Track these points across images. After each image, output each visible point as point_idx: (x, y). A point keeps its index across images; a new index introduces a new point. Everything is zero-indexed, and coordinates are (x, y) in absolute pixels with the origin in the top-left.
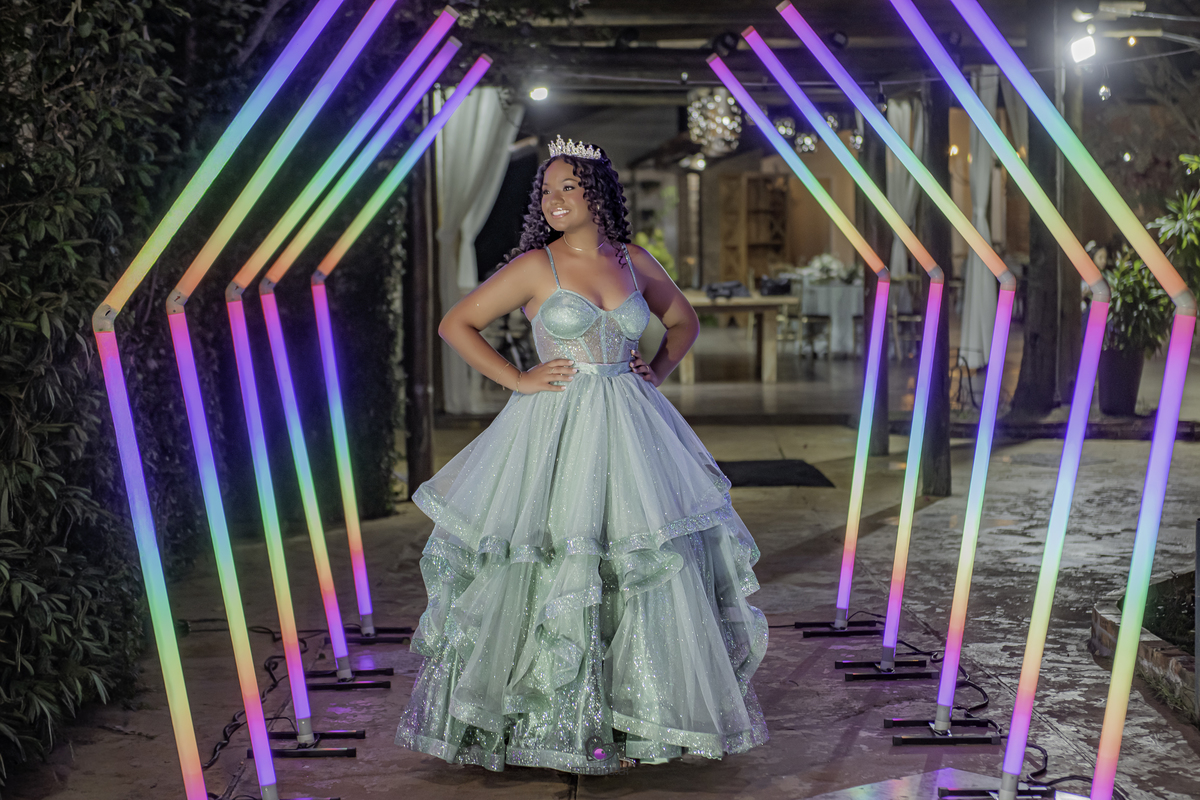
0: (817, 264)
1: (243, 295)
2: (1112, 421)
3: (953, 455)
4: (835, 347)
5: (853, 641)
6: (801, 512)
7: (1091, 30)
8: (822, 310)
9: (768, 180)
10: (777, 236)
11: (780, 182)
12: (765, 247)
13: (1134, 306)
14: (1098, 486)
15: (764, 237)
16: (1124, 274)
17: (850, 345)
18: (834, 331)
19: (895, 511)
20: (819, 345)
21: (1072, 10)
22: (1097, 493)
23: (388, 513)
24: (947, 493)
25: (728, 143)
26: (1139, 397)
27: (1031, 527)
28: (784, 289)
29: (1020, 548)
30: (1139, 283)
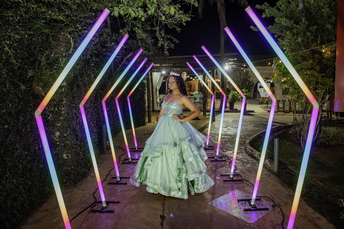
0: (195, 92)
1: (105, 102)
2: (231, 110)
3: (215, 115)
4: (197, 101)
5: (210, 151)
6: (197, 124)
7: (228, 65)
8: (196, 97)
9: (189, 84)
10: (191, 89)
11: (191, 84)
12: (189, 90)
13: (233, 97)
14: (232, 119)
15: (189, 89)
16: (232, 93)
17: (199, 101)
18: (197, 99)
19: (208, 124)
20: (196, 101)
21: (225, 63)
22: (233, 120)
23: (145, 125)
24: (215, 121)
25: (186, 79)
26: (234, 107)
27: (227, 126)
28: (192, 95)
29: (227, 130)
30: (234, 94)
